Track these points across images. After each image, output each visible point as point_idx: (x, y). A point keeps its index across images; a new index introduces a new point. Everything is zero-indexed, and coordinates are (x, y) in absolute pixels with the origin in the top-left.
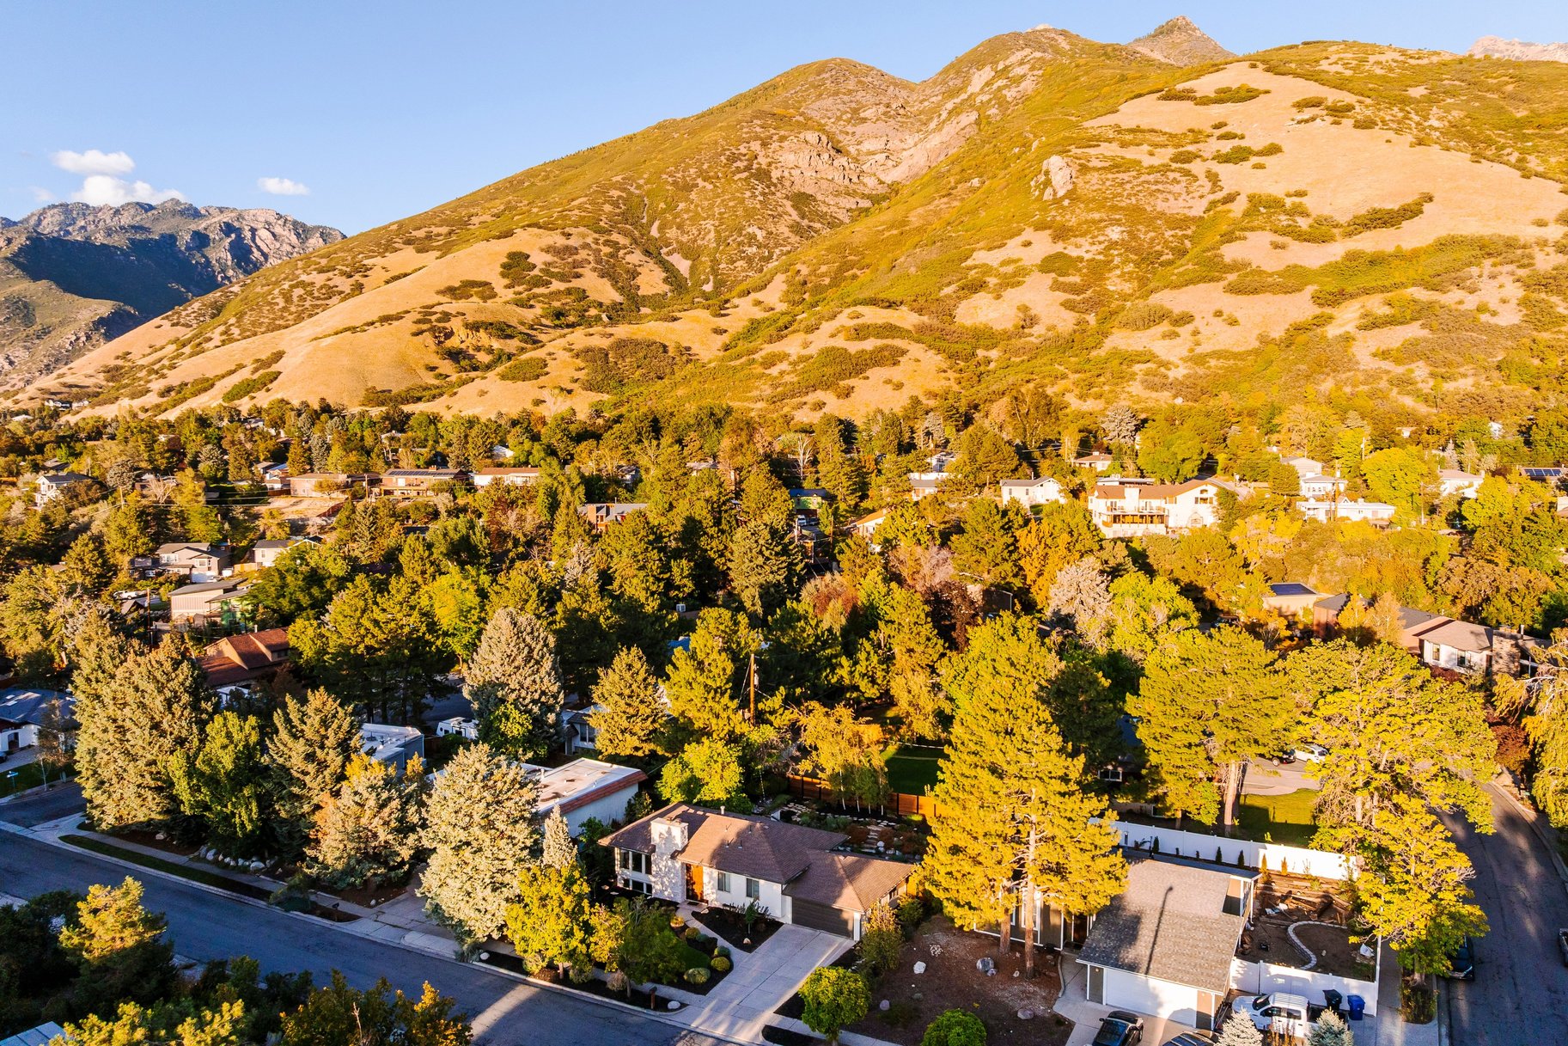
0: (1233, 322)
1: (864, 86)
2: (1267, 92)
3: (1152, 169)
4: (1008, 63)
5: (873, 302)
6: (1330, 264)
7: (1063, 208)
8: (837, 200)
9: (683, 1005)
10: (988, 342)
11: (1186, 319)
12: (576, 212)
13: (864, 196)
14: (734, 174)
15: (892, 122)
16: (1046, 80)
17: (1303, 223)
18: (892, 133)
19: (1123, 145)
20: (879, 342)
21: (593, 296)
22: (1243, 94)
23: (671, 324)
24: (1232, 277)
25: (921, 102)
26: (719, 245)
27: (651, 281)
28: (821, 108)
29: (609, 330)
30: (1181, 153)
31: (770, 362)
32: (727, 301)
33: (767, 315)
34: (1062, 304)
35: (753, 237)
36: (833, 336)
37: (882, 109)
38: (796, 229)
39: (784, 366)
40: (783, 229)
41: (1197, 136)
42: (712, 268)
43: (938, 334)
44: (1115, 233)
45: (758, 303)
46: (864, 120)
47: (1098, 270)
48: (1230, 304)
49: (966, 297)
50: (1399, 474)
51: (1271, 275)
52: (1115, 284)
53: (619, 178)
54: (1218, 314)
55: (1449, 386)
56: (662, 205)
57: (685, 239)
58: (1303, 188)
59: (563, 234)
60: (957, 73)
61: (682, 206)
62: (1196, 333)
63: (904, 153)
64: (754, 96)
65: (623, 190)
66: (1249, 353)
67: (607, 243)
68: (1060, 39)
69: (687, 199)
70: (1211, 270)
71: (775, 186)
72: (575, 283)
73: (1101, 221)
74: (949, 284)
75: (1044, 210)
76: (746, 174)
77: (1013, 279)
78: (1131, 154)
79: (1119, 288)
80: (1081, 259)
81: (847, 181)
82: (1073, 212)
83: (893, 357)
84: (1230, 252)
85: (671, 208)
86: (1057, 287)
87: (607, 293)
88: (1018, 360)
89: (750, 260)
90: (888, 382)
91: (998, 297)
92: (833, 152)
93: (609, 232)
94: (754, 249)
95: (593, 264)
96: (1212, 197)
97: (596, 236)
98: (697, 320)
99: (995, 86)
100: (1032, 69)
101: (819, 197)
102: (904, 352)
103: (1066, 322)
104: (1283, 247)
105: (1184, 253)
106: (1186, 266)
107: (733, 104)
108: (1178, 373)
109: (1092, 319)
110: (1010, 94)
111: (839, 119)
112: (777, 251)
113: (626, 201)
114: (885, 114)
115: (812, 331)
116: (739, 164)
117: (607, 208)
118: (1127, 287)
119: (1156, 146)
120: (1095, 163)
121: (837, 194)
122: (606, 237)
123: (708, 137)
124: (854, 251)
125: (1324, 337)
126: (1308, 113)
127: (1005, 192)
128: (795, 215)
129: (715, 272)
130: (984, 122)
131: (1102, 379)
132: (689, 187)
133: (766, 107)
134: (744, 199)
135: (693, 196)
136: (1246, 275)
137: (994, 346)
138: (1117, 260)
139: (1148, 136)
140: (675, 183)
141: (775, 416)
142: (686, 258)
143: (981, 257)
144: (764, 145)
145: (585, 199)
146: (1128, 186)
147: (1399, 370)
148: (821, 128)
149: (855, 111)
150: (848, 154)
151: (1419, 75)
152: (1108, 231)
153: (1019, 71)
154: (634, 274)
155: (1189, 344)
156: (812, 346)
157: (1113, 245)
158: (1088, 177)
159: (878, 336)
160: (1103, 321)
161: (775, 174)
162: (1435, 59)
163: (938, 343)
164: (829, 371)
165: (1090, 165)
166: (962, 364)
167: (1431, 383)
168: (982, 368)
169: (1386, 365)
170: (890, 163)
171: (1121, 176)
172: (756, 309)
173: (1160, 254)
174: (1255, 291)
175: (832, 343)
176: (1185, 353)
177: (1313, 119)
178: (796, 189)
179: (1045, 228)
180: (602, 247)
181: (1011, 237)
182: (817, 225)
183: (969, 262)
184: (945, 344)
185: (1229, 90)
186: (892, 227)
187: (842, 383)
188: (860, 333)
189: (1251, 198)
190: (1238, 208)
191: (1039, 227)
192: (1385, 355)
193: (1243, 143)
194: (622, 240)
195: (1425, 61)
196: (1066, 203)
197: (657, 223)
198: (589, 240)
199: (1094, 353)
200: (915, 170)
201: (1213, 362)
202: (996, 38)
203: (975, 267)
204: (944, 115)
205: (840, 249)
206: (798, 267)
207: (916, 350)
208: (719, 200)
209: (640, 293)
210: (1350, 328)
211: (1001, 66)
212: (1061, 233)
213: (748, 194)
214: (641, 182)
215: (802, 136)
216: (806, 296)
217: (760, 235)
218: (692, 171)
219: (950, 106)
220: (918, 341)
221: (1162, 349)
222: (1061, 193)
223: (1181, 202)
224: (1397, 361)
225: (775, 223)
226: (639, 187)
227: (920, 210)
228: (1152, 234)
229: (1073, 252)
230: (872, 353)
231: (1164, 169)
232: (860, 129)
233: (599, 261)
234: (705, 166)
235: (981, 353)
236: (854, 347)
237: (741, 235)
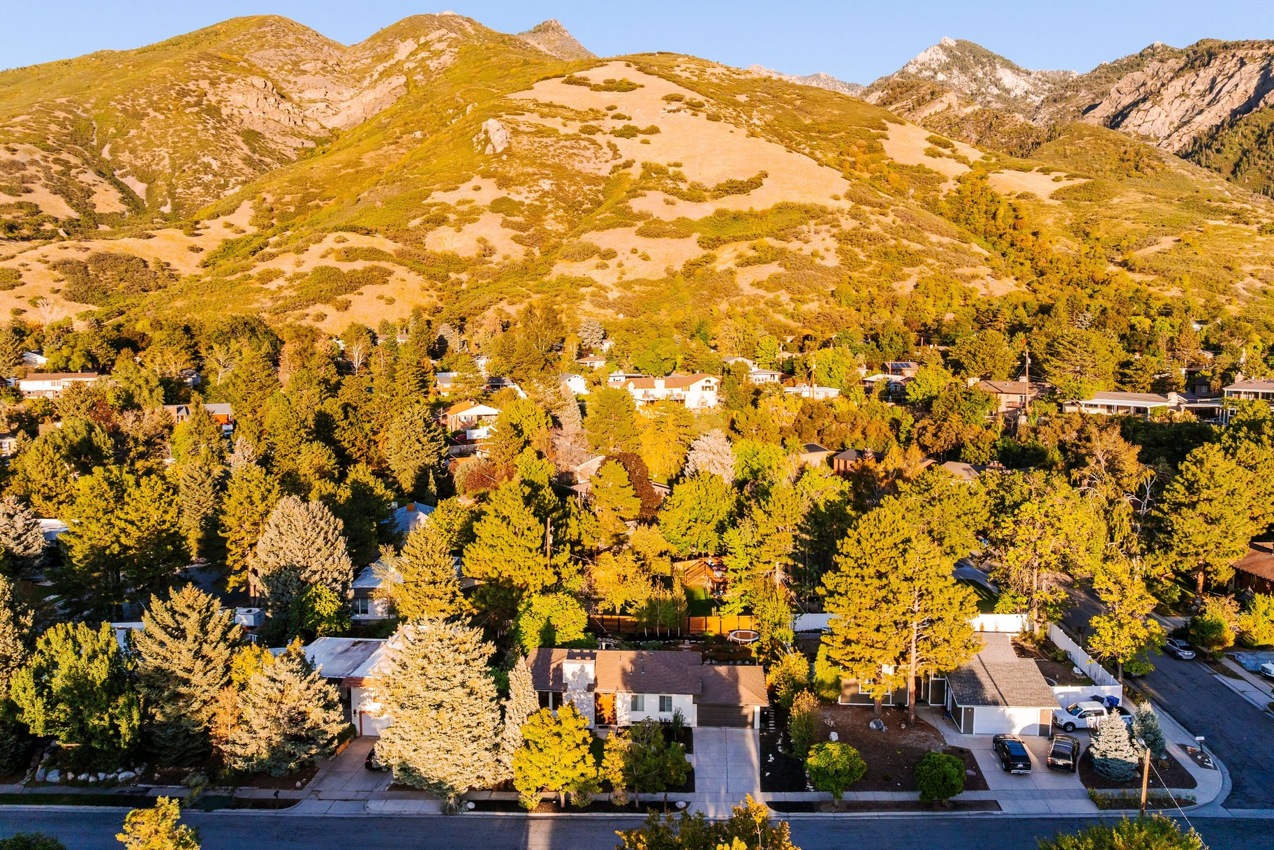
0: (646, 258)
1: (304, 44)
2: (642, 86)
3: (568, 137)
4: (428, 38)
5: (354, 229)
6: (706, 218)
7: (503, 162)
8: (284, 139)
9: (688, 804)
10: (458, 267)
11: (610, 254)
12: (19, 128)
13: (308, 138)
14: (185, 107)
15: (329, 76)
16: (462, 56)
17: (684, 187)
18: (330, 86)
19: (543, 116)
20: (368, 264)
21: (47, 211)
22: (625, 86)
23: (146, 241)
24: (640, 224)
25: (353, 62)
26: (174, 171)
27: (107, 200)
28: (262, 57)
29: (85, 244)
30: (587, 127)
31: (266, 277)
32: (197, 223)
33: (239, 236)
34: (512, 239)
35: (207, 167)
36: (323, 257)
37: (320, 64)
38: (248, 161)
39: (281, 282)
40: (236, 161)
41: (596, 114)
42: (169, 192)
43: (416, 258)
44: (546, 185)
45: (229, 225)
46: (304, 72)
47: (536, 213)
48: (643, 244)
49: (431, 229)
50: (834, 367)
51: (668, 224)
52: (551, 224)
53: (64, 100)
54: (634, 251)
55: (804, 308)
56: (112, 130)
57: (139, 163)
58: (679, 161)
59: (8, 149)
60: (384, 41)
61: (133, 132)
62: (620, 265)
63: (342, 104)
64: (196, 39)
65: (71, 112)
66: (662, 281)
67: (56, 161)
68: (467, 25)
69: (138, 127)
70: (624, 218)
71: (226, 121)
72: (26, 198)
73: (535, 174)
74: (415, 217)
75: (487, 161)
76: (196, 109)
77: (469, 216)
78: (549, 123)
79: (554, 228)
80: (522, 203)
81: (292, 124)
82: (511, 166)
83: (383, 277)
84: (636, 205)
85: (122, 132)
86: (505, 224)
87: (63, 210)
88: (484, 282)
89: (206, 187)
90: (381, 297)
91: (459, 230)
92: (278, 98)
93: (58, 151)
94: (210, 177)
95: (43, 181)
96: (615, 162)
97: (45, 153)
98: (172, 238)
99: (419, 57)
100: (449, 46)
101: (267, 135)
102: (390, 273)
103: (518, 253)
104: (673, 203)
105: (600, 204)
106: (603, 214)
107: (176, 43)
108: (613, 295)
109: (536, 251)
110: (433, 64)
111: (281, 68)
112: (233, 180)
113: (73, 123)
114: (323, 69)
115: (302, 252)
116: (188, 99)
117: (53, 127)
118: (561, 228)
119: (568, 119)
120: (522, 128)
121: (284, 134)
122: (56, 156)
123: (156, 71)
124: (314, 185)
125: (713, 271)
126: (674, 105)
127: (451, 144)
128: (246, 150)
129: (172, 195)
130: (412, 85)
131: (559, 298)
132: (140, 116)
133: (211, 51)
134: (196, 131)
135: (144, 123)
136: (650, 223)
137: (464, 270)
138: (550, 206)
139: (560, 110)
140: (124, 110)
141: (280, 325)
142: (142, 181)
143: (438, 197)
144: (213, 84)
145: (28, 117)
146: (551, 149)
147: (770, 296)
148: (265, 75)
149: (296, 64)
150: (291, 100)
151: (742, 86)
152: (541, 182)
153: (439, 46)
154: (89, 193)
155: (617, 275)
156: (305, 265)
157: (545, 194)
158: (519, 138)
159: (366, 258)
160: (546, 253)
161: (225, 112)
162: (749, 76)
163: (418, 267)
164: (325, 287)
165: (520, 129)
166: (440, 285)
167: (793, 305)
168: (457, 288)
169: (761, 292)
170: (330, 112)
171: (545, 140)
172: (228, 231)
173: (581, 204)
174: (658, 236)
175: (324, 263)
176: (616, 281)
177: (679, 110)
178: (246, 126)
179: (490, 177)
180: (52, 165)
181: (463, 182)
182: (268, 160)
183: (429, 200)
184: (424, 268)
185: (613, 82)
186: (347, 166)
187: (339, 298)
188: (350, 255)
189: (644, 166)
190: (636, 172)
191: (486, 175)
192: (759, 285)
193: (632, 123)
194: (73, 160)
195: (742, 77)
196: (505, 157)
197: (108, 147)
198: (37, 157)
199: (546, 279)
200: (353, 119)
201: (637, 288)
202: (416, 17)
203: (435, 205)
204: (376, 76)
205: (301, 181)
206: (264, 195)
207: (400, 271)
208: (171, 131)
209: (96, 211)
210: (731, 264)
211: (422, 41)
212: (504, 182)
213: (200, 127)
214: (88, 106)
215: (248, 80)
216: (274, 221)
217: (215, 165)
218: (142, 101)
219: (380, 68)
220: (401, 264)
221: (597, 276)
222: (499, 150)
223: (592, 165)
224: (767, 289)
225: (229, 155)
226: (85, 111)
227: (372, 154)
228: (574, 188)
229: (517, 198)
230: (364, 272)
231: (575, 138)
232: (301, 80)
233: (50, 178)
234: (155, 98)
235: (453, 275)
236: (346, 267)
237: (196, 163)
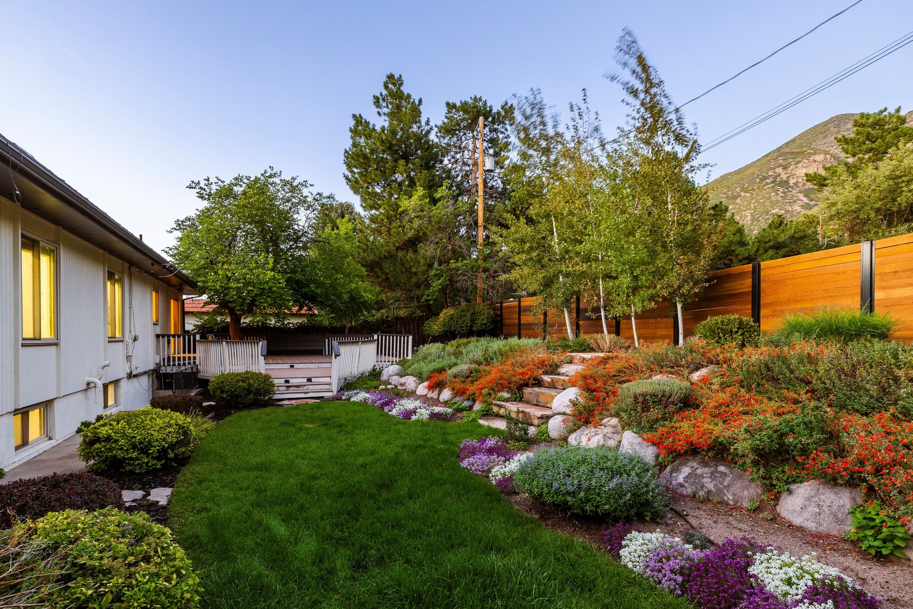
14: (764, 186)
26: (753, 222)
28: (827, 143)
40: (797, 208)
64: (780, 149)
69: (733, 203)
76: (772, 185)
107: (767, 155)
116: (767, 181)
128: (805, 200)
132: (735, 198)
133: (788, 151)
134: (770, 197)
135: (738, 201)
140: (728, 197)
144: (785, 168)
148: (826, 153)
161: (792, 182)
208: (754, 200)
213: (773, 194)
215: (811, 158)
225: (791, 206)
234: (746, 186)
237: (768, 215)
